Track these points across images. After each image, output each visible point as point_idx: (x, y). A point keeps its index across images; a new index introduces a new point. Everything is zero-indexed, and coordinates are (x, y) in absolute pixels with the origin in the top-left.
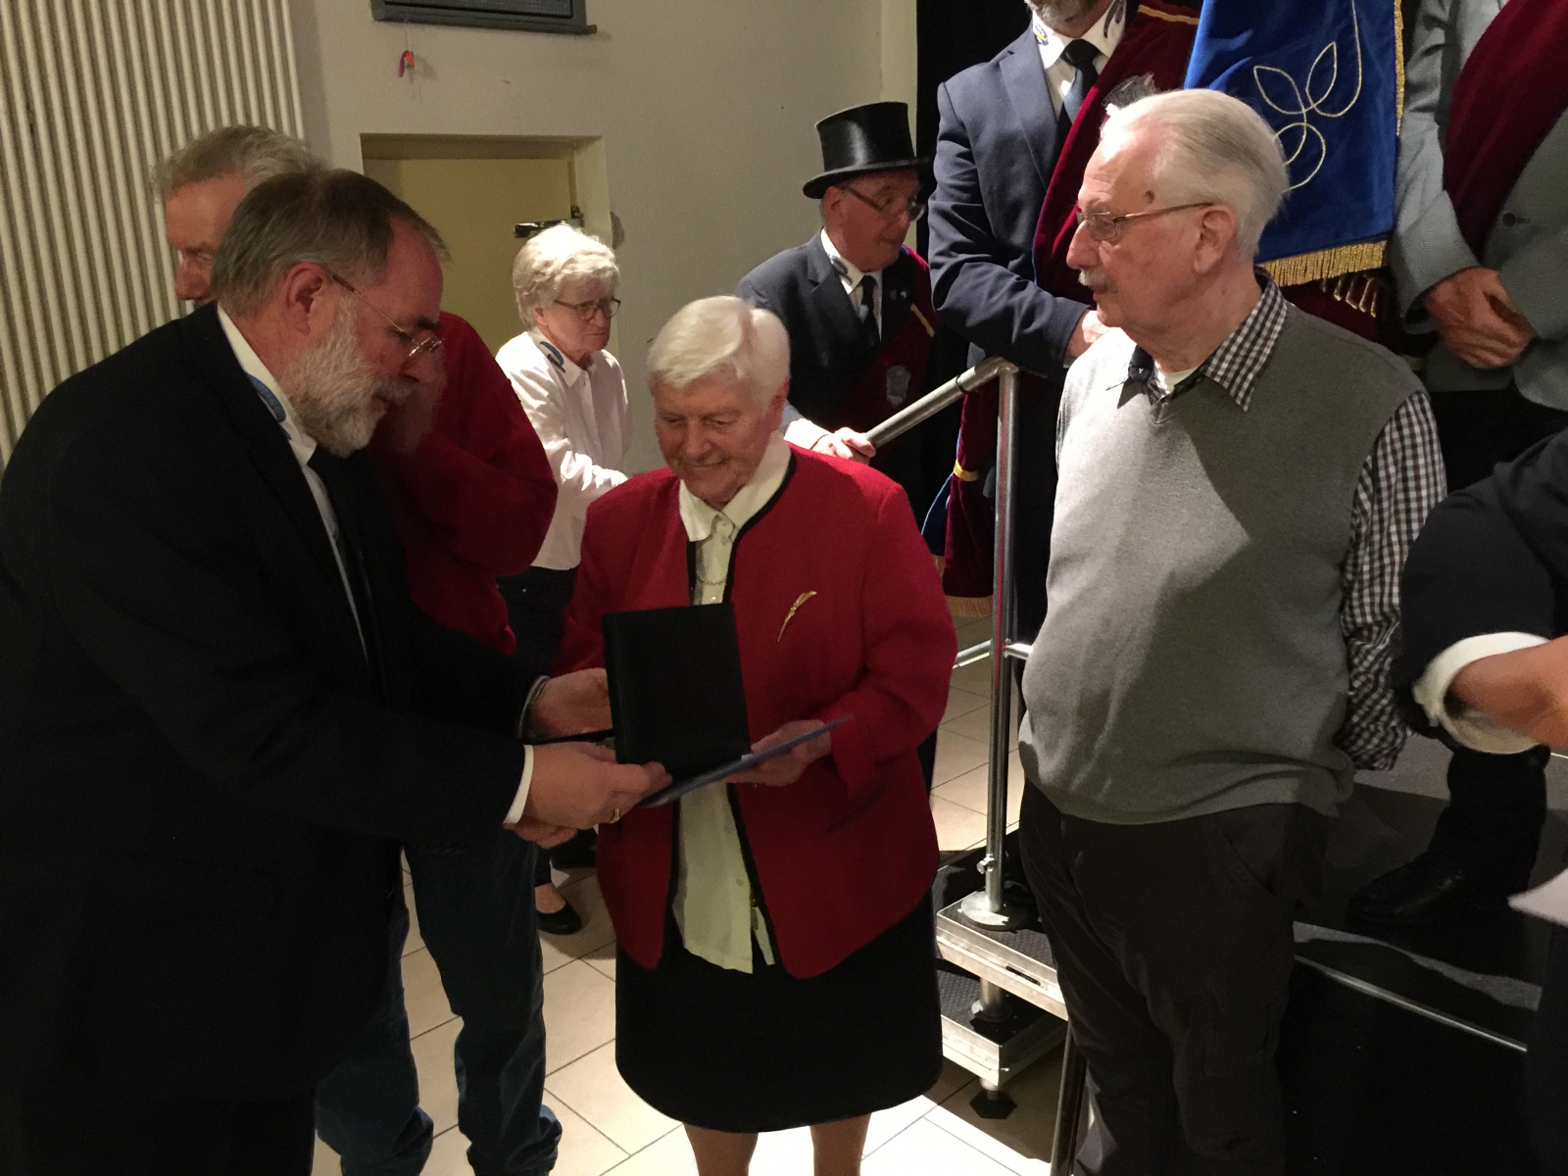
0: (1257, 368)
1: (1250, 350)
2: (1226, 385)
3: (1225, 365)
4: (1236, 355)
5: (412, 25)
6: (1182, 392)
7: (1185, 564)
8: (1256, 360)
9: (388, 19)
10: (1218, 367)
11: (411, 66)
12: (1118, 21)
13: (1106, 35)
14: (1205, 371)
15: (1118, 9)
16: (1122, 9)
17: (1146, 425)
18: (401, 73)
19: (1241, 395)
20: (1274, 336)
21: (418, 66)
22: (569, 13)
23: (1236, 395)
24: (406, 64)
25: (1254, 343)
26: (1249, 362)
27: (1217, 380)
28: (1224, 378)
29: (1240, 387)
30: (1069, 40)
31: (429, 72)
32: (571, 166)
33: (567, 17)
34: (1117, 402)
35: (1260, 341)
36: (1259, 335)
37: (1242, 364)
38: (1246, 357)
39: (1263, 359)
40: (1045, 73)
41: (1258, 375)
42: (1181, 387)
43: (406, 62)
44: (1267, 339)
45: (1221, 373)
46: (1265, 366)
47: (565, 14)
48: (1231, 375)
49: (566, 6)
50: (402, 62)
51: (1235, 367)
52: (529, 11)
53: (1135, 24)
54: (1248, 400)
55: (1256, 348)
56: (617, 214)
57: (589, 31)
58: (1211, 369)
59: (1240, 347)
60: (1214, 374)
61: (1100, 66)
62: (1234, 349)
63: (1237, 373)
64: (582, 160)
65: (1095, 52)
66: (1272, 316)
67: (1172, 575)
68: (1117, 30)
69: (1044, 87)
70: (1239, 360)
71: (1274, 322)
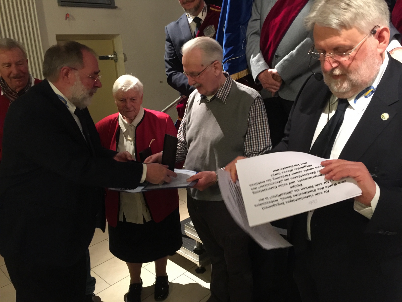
0: (227, 94)
1: (225, 91)
2: (221, 99)
3: (220, 94)
4: (222, 92)
5: (69, 7)
6: (212, 100)
7: (214, 139)
8: (227, 93)
9: (62, 6)
10: (219, 95)
11: (69, 17)
12: (205, 12)
13: (202, 15)
14: (216, 96)
15: (205, 9)
16: (206, 9)
17: (205, 108)
18: (66, 19)
19: (224, 101)
20: (230, 87)
21: (70, 17)
22: (110, 3)
23: (223, 101)
24: (67, 17)
25: (226, 89)
26: (225, 93)
27: (219, 98)
28: (220, 97)
29: (224, 99)
30: (194, 17)
31: (74, 19)
32: (113, 42)
33: (110, 4)
34: (199, 104)
35: (227, 89)
36: (227, 87)
37: (224, 94)
38: (224, 92)
39: (228, 93)
40: (189, 25)
41: (227, 96)
42: (211, 100)
43: (67, 16)
44: (229, 88)
45: (219, 96)
46: (229, 94)
47: (109, 3)
48: (222, 96)
49: (110, 2)
50: (66, 16)
51: (222, 95)
52: (100, 3)
53: (209, 12)
54: (226, 102)
55: (227, 90)
56: (125, 53)
57: (115, 8)
58: (217, 95)
59: (223, 90)
60: (218, 96)
61: (202, 22)
62: (222, 91)
63: (223, 96)
64: (116, 40)
65: (200, 20)
66: (229, 83)
67: (212, 141)
68: (205, 14)
69: (189, 28)
70: (223, 93)
71: (230, 84)
